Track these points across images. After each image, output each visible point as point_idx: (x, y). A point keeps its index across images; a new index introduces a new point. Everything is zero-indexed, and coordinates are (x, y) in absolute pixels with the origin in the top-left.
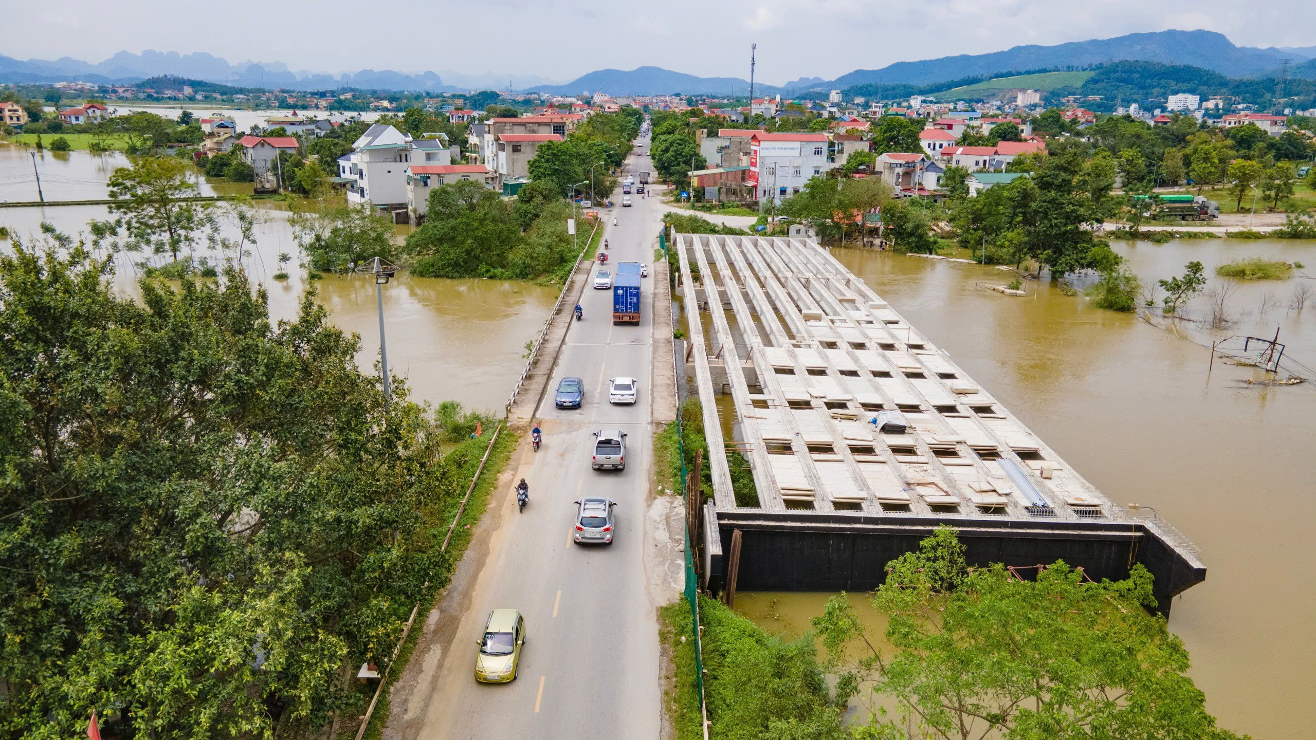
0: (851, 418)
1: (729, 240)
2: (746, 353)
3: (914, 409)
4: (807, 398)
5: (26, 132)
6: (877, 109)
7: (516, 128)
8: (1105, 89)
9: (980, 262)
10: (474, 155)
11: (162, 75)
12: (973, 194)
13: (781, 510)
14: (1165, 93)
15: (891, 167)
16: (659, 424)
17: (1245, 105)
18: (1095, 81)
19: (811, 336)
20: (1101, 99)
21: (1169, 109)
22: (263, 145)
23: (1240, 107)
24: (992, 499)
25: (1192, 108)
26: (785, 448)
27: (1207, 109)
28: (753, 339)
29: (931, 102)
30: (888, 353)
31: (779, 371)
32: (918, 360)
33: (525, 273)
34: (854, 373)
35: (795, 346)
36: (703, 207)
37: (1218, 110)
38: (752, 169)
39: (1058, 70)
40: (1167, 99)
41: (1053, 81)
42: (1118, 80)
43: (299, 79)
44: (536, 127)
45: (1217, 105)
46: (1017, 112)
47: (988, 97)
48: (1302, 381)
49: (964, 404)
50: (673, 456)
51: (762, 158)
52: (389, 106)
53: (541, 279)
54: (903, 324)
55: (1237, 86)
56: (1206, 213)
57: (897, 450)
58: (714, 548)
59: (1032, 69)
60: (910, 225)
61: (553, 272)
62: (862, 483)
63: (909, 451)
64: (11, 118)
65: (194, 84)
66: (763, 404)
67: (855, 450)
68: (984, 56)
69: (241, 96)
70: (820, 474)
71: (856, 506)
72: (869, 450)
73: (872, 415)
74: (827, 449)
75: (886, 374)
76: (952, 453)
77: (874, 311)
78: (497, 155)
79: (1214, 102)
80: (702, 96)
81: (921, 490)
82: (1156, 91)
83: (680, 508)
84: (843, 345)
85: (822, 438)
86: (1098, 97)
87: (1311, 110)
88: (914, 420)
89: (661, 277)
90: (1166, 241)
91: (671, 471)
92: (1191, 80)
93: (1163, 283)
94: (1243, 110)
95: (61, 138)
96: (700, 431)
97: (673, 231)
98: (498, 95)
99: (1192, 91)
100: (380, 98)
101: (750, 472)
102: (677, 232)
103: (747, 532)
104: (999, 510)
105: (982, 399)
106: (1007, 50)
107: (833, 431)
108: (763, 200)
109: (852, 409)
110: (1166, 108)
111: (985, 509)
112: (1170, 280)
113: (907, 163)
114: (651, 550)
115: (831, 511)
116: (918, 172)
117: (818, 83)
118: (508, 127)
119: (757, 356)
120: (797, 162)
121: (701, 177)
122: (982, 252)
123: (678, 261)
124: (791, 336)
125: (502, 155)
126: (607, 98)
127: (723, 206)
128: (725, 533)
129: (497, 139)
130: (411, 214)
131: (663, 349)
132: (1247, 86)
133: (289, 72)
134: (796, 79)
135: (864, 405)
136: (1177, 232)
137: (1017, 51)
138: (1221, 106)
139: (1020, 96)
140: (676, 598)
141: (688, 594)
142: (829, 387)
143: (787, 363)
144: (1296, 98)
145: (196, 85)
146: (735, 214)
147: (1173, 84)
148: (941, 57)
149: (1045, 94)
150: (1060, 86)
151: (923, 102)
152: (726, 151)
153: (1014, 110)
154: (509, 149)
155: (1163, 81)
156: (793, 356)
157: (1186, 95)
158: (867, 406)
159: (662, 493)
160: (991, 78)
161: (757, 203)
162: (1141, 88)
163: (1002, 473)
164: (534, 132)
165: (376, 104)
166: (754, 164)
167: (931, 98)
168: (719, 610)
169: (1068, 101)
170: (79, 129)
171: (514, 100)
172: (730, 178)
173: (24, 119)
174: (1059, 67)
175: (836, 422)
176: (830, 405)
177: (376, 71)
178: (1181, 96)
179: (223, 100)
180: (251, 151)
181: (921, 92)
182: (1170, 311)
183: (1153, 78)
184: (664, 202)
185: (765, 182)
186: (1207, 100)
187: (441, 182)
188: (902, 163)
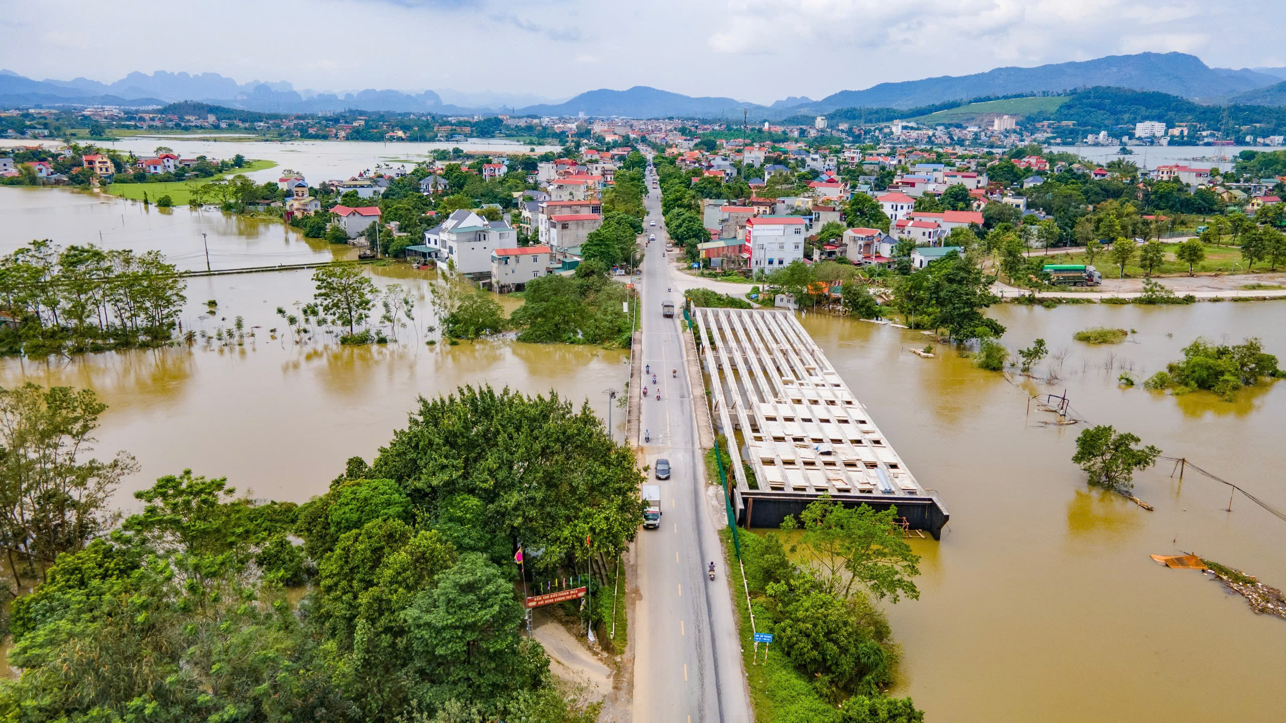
0: (805, 447)
1: (733, 312)
2: (749, 406)
3: (839, 441)
4: (782, 435)
5: (115, 182)
6: (855, 155)
8: (1078, 114)
9: (911, 328)
10: (526, 226)
11: (182, 101)
12: (917, 264)
13: (769, 491)
14: (1135, 119)
15: (855, 240)
16: (705, 449)
17: (1209, 132)
18: (1069, 107)
19: (787, 396)
20: (1074, 125)
21: (1137, 136)
22: (354, 214)
23: (1204, 133)
24: (867, 487)
25: (1158, 134)
26: (771, 462)
27: (1173, 136)
28: (754, 399)
29: (912, 128)
30: (830, 407)
31: (769, 419)
32: (847, 412)
33: (593, 340)
34: (810, 420)
35: (777, 402)
36: (710, 274)
37: (1183, 137)
38: (747, 244)
39: (1035, 95)
40: (1135, 125)
41: (1028, 107)
42: (1092, 106)
43: (304, 99)
44: (578, 208)
45: (1182, 132)
46: (992, 139)
47: (968, 120)
48: (1076, 422)
49: (866, 439)
50: (714, 466)
51: (755, 237)
52: (403, 136)
53: (607, 345)
54: (843, 386)
55: (1204, 113)
56: (1092, 281)
57: (826, 464)
58: (740, 506)
59: (1010, 94)
60: (860, 300)
61: (614, 339)
62: (807, 479)
63: (833, 464)
64: (101, 169)
65: (212, 110)
66: (759, 439)
67: (806, 463)
68: (965, 77)
69: (262, 124)
70: (788, 475)
71: (804, 490)
72: (813, 464)
73: (816, 445)
74: (792, 463)
75: (827, 421)
76: (854, 465)
77: (827, 377)
78: (549, 230)
79: (1180, 129)
80: (693, 119)
81: (834, 483)
82: (1126, 116)
83: (721, 491)
84: (805, 402)
85: (790, 457)
86: (1070, 123)
87: (1272, 137)
88: (839, 448)
89: (690, 346)
90: (1054, 307)
91: (715, 473)
92: (1160, 106)
93: (1021, 352)
94: (1207, 136)
96: (727, 453)
97: (692, 305)
99: (1159, 119)
100: (393, 127)
101: (754, 474)
102: (696, 306)
103: (755, 500)
104: (870, 492)
105: (875, 437)
106: (987, 71)
107: (795, 453)
108: (755, 270)
109: (807, 442)
110: (1134, 134)
111: (862, 491)
112: (1026, 351)
113: (868, 237)
114: (711, 509)
115: (792, 492)
116: (876, 243)
117: (805, 103)
119: (756, 409)
120: (782, 240)
121: (708, 250)
122: (912, 319)
123: (699, 331)
124: (776, 395)
125: (554, 231)
126: (606, 128)
127: (725, 274)
128: (745, 501)
129: (550, 219)
130: (495, 285)
131: (700, 403)
132: (1213, 112)
133: (295, 92)
134: (784, 99)
135: (813, 440)
136: (1064, 299)
137: (997, 73)
138: (1186, 133)
139: (997, 122)
140: (725, 527)
141: (729, 525)
142: (795, 429)
143: (772, 414)
144: (1258, 125)
145: (216, 111)
146: (734, 281)
147: (1143, 111)
148: (924, 78)
149: (1021, 118)
150: (1035, 111)
151: (904, 128)
152: (726, 223)
153: (990, 137)
154: (559, 226)
155: (1133, 108)
156: (776, 408)
157: (1153, 123)
158: (816, 440)
159: (712, 484)
160: (970, 102)
161: (751, 271)
162: (1112, 114)
163: (875, 475)
164: (578, 212)
165: (391, 134)
166: (749, 241)
167: (912, 124)
168: (742, 531)
169: (1043, 126)
170: (159, 178)
171: (517, 126)
172: (730, 250)
173: (112, 170)
174: (1035, 92)
175: (797, 449)
176: (795, 440)
178: (1148, 124)
179: (246, 129)
180: (345, 219)
181: (903, 116)
182: (1026, 370)
183: (1124, 104)
184: (679, 270)
185: (757, 255)
186: (1173, 127)
187: (518, 261)
188: (864, 236)
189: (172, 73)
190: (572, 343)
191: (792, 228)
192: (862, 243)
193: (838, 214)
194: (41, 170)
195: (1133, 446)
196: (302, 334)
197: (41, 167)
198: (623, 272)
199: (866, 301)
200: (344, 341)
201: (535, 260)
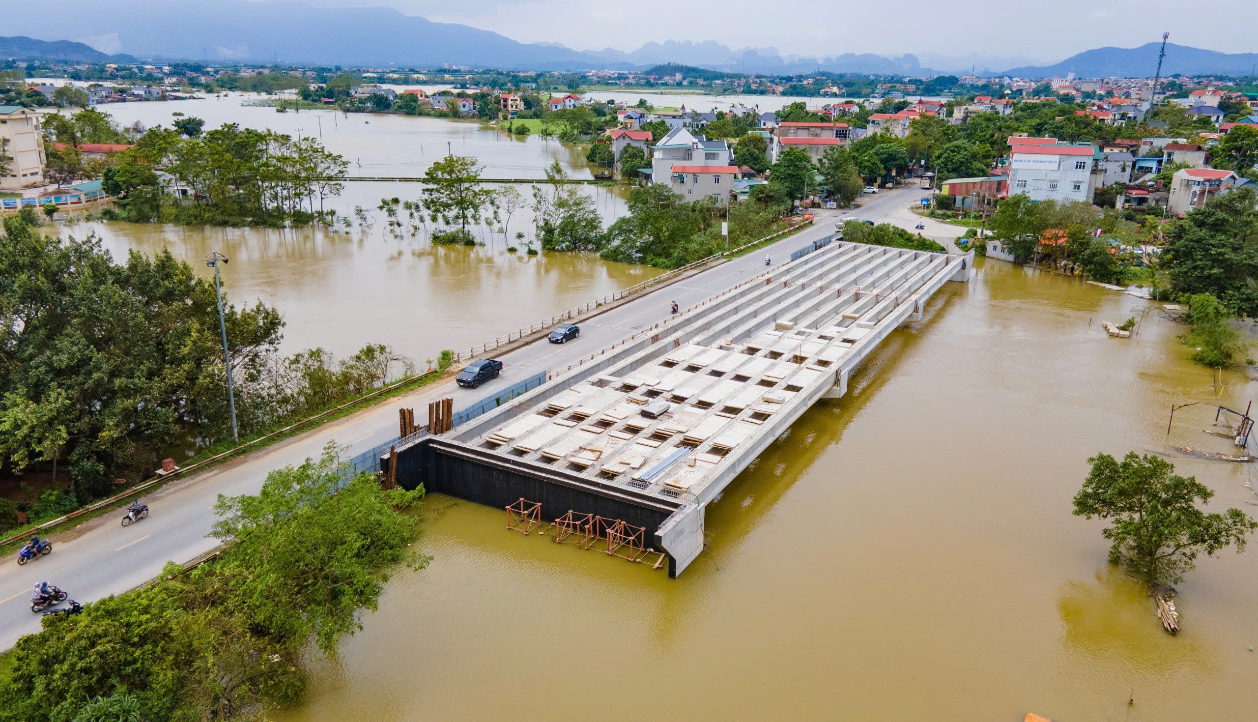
7: (800, 132)
9: (1154, 298)
15: (1189, 184)
22: (624, 138)
35: (720, 347)
38: (1008, 180)
43: (786, 62)
44: (818, 131)
51: (1014, 170)
52: (838, 92)
57: (628, 428)
60: (1087, 252)
62: (555, 442)
63: (636, 431)
64: (512, 106)
69: (719, 82)
74: (582, 418)
77: (855, 330)
88: (686, 413)
95: (523, 125)
98: (957, 80)
102: (838, 240)
109: (659, 397)
115: (501, 453)
116: (1224, 191)
118: (792, 131)
120: (1054, 176)
121: (955, 186)
127: (965, 215)
129: (779, 142)
133: (779, 57)
145: (688, 71)
164: (816, 135)
166: (1008, 176)
172: (984, 187)
173: (521, 106)
177: (857, 54)
187: (696, 181)
188: (1201, 179)
189: (679, 42)
190: (655, 265)
191: (1073, 161)
192: (1197, 189)
193: (1202, 155)
194: (464, 106)
195: (1197, 503)
196: (396, 226)
197: (465, 102)
198: (835, 204)
199: (1095, 255)
200: (436, 238)
201: (717, 181)
